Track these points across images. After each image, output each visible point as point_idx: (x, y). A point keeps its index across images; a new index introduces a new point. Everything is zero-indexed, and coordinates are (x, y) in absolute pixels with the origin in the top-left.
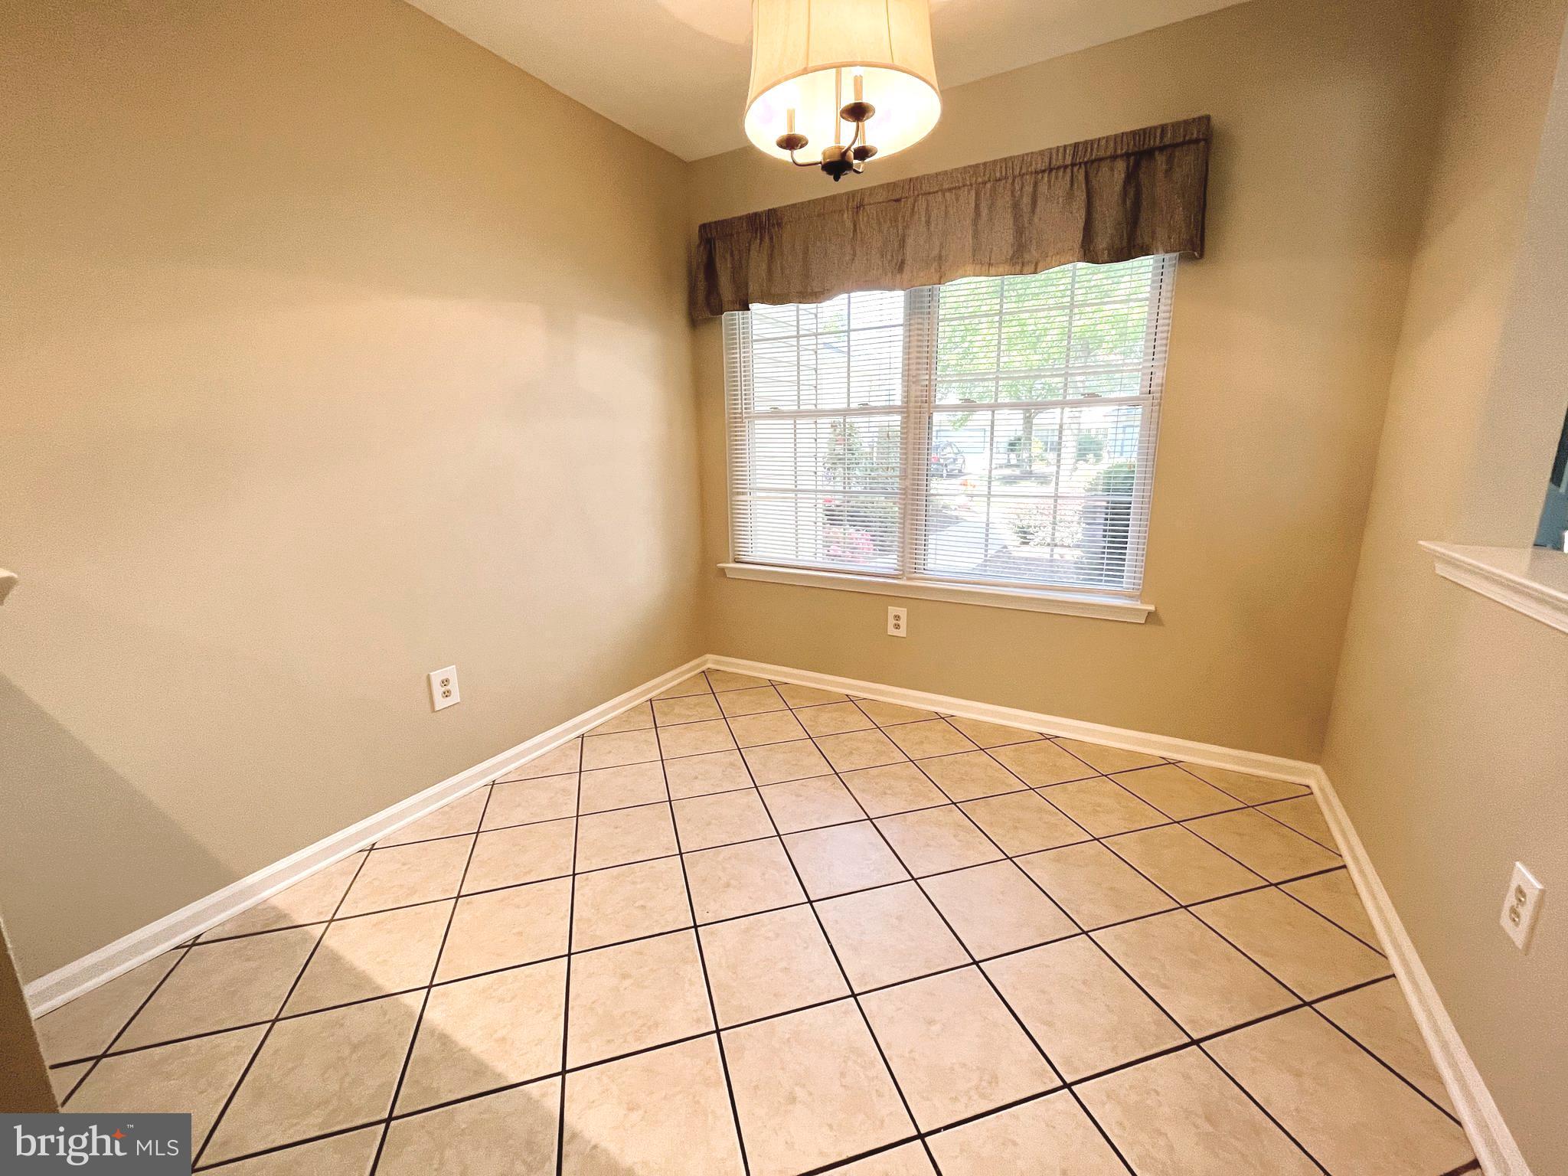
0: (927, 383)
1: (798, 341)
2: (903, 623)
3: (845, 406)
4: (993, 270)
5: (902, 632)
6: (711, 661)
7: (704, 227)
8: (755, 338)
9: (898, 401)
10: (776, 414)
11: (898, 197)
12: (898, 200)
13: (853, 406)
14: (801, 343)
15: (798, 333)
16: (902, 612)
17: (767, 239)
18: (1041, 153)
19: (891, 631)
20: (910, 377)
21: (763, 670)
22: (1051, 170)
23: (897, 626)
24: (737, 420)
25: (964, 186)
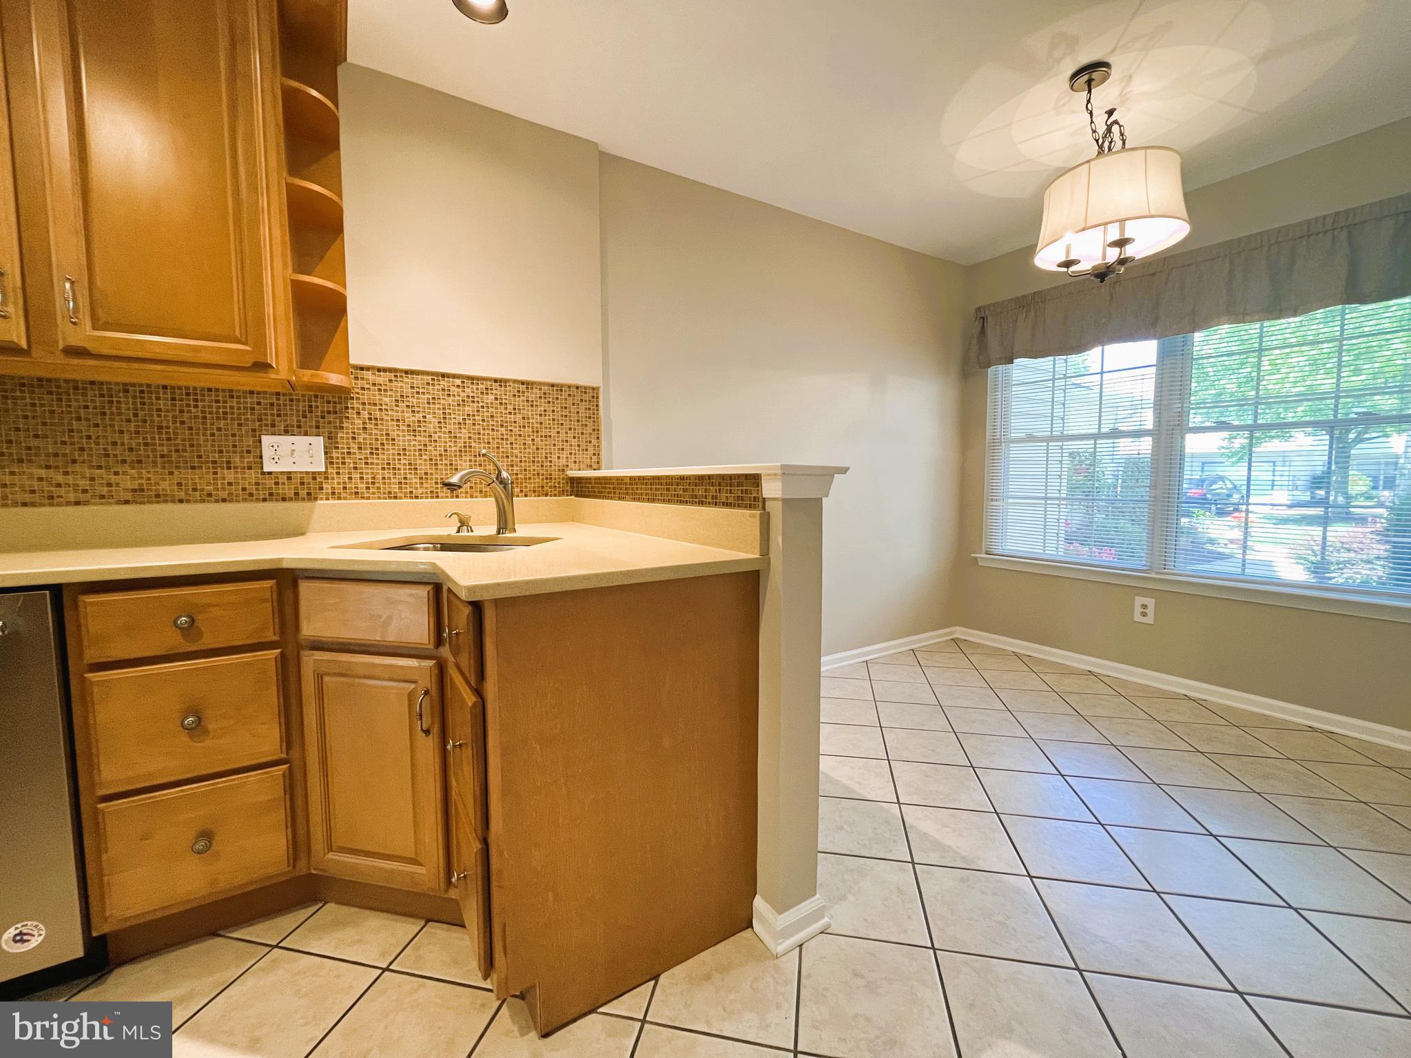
0: (1180, 410)
1: (1053, 383)
2: (1150, 611)
3: (1097, 430)
4: (1248, 318)
5: (1149, 620)
6: (960, 632)
7: (979, 309)
8: (1014, 383)
9: (1149, 425)
10: (1030, 438)
11: (1154, 271)
12: (1153, 275)
13: (1103, 430)
14: (1056, 385)
15: (1054, 375)
16: (1150, 602)
17: (1032, 313)
18: (1299, 224)
19: (1138, 617)
20: (1160, 406)
21: (1008, 644)
22: (1309, 236)
23: (1144, 614)
24: (996, 443)
25: (1218, 257)
